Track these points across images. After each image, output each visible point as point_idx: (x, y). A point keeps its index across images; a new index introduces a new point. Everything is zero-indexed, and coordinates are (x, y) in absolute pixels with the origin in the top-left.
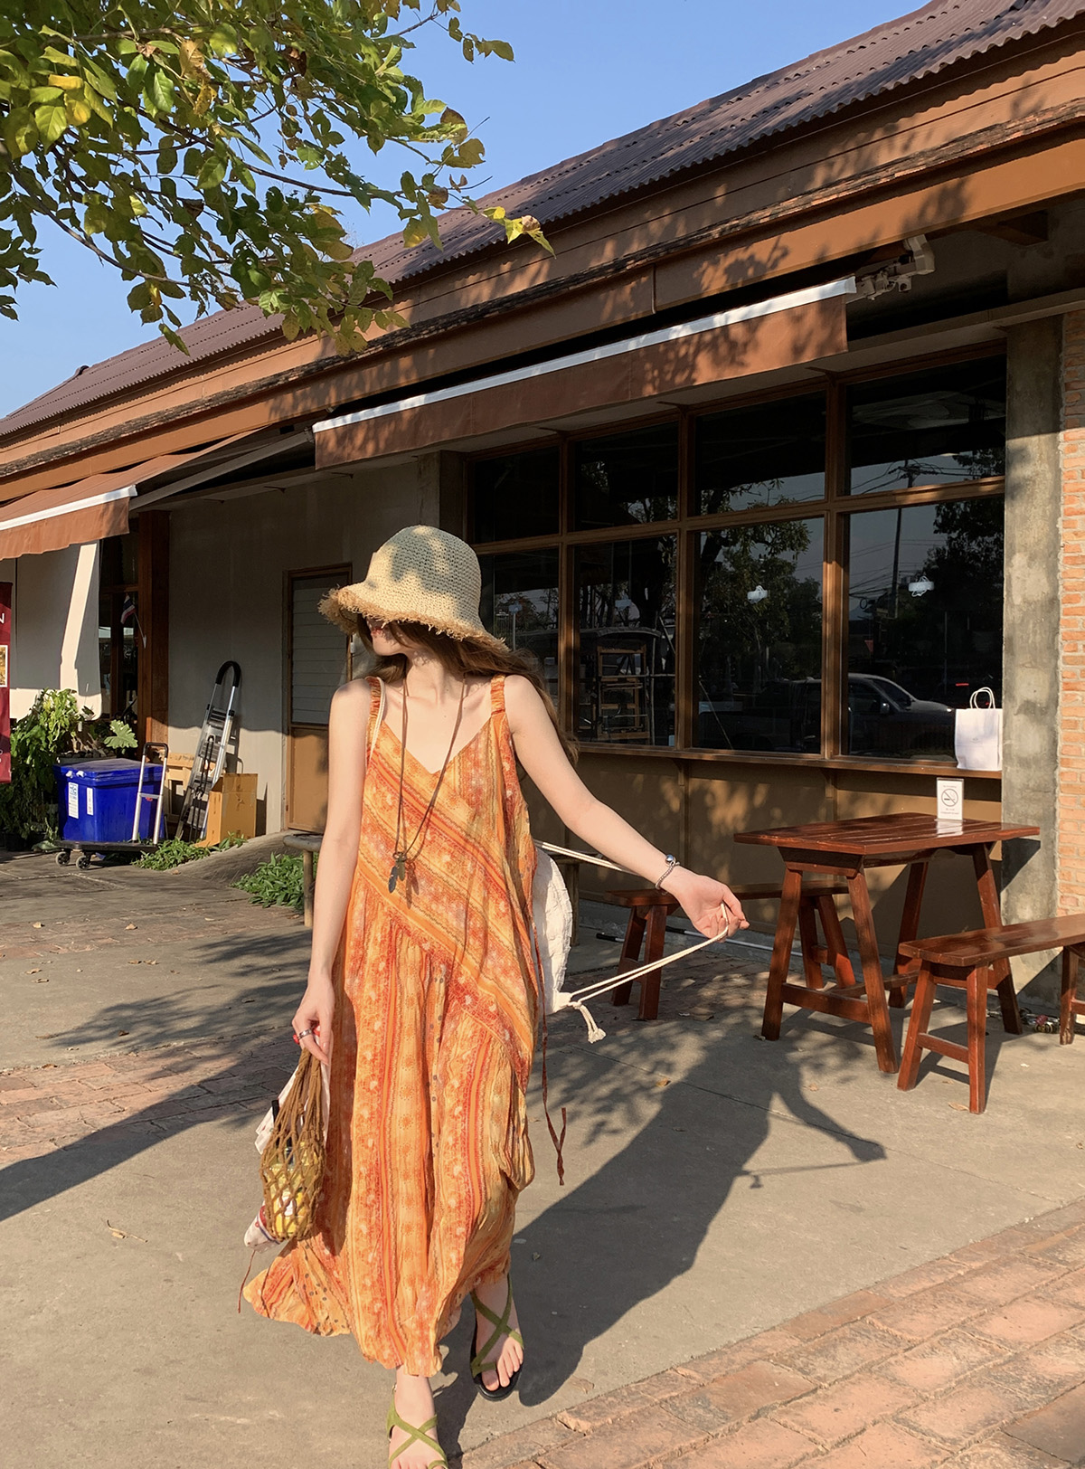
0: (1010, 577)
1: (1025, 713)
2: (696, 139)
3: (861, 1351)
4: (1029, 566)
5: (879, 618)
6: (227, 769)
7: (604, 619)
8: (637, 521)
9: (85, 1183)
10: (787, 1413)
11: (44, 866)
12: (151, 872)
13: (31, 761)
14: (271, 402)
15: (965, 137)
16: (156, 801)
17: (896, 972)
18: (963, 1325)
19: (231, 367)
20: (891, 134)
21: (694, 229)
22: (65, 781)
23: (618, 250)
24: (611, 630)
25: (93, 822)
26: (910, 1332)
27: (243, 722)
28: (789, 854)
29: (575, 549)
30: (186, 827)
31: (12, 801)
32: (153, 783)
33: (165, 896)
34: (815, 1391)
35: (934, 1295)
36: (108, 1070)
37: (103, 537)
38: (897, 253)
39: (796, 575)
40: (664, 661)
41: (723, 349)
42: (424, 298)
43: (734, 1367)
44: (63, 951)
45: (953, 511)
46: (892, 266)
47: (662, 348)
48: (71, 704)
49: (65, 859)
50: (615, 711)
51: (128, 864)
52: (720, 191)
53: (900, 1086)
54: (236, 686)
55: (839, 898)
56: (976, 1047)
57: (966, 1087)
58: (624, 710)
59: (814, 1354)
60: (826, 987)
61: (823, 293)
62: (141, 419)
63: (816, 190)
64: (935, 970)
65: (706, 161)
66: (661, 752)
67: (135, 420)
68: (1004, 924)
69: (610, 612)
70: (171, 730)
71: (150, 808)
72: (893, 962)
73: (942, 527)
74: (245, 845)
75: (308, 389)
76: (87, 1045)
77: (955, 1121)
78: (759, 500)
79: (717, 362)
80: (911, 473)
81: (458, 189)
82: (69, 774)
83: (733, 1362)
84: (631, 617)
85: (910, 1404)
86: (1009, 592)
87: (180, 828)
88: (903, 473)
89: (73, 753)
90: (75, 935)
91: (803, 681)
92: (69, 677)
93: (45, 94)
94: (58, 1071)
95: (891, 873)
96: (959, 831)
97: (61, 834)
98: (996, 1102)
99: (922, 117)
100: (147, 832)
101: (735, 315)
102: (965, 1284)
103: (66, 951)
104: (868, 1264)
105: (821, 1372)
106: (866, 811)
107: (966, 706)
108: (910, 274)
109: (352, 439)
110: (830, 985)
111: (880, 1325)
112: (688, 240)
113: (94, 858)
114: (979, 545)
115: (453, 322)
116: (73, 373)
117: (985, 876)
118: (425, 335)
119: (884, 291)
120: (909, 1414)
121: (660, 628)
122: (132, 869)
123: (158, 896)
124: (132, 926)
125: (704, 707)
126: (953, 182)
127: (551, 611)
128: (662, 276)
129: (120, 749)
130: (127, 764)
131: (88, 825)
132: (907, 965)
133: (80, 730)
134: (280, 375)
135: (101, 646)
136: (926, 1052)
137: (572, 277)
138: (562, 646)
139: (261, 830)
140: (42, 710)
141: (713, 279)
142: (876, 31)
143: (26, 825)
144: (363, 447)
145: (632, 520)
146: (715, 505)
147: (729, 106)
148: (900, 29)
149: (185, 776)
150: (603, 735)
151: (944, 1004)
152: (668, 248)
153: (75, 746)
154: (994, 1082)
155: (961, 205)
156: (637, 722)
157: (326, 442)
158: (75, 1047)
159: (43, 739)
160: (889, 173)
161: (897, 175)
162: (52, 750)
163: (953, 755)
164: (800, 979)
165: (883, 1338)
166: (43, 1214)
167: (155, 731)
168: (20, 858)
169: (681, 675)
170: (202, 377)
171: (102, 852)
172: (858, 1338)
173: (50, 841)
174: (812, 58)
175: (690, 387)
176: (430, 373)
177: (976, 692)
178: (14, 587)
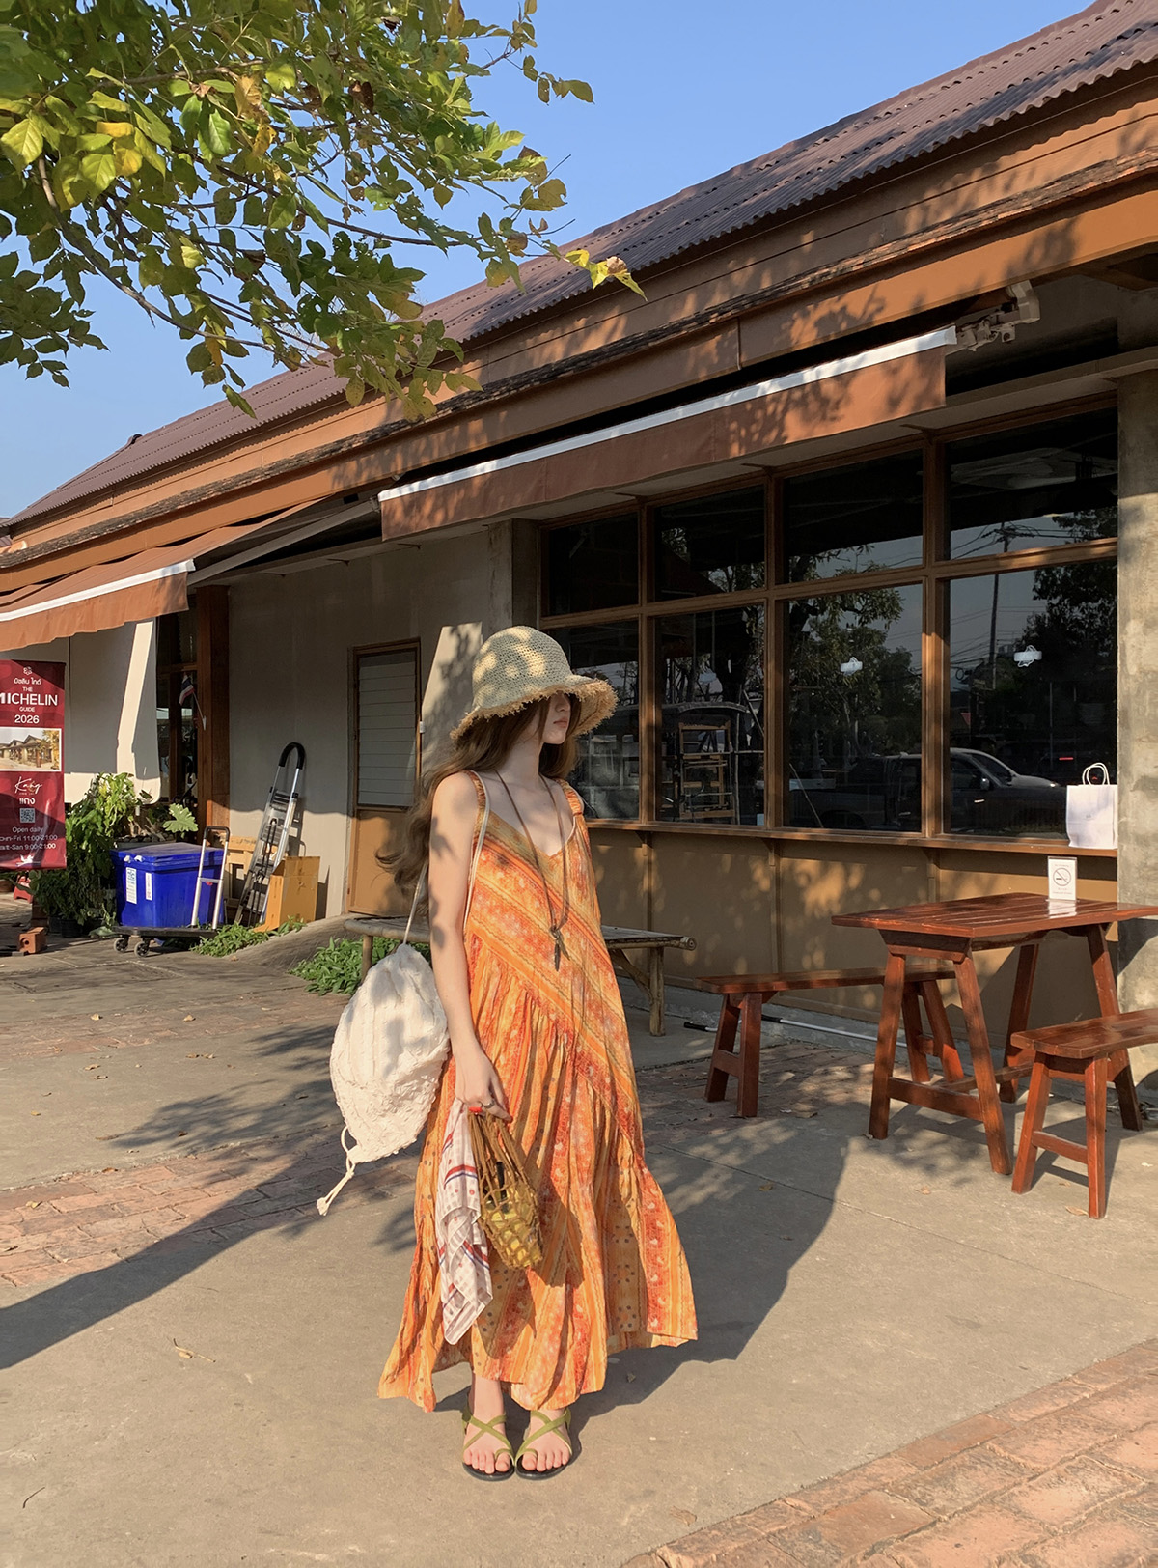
0: (1124, 646)
1: (1142, 790)
2: (781, 184)
3: (983, 1480)
4: (1145, 633)
5: (975, 690)
6: (289, 853)
7: (685, 694)
8: (719, 591)
9: (149, 1298)
10: (904, 1548)
11: (102, 954)
12: (209, 958)
13: (87, 846)
14: (334, 470)
15: (1070, 176)
16: (216, 885)
17: (1006, 1064)
18: (1090, 1452)
19: (291, 433)
20: (990, 175)
21: (780, 279)
22: (123, 866)
23: (700, 302)
24: (692, 706)
25: (152, 909)
26: (1034, 1459)
27: (307, 804)
28: (891, 937)
29: (656, 621)
30: (246, 911)
31: (69, 885)
32: (213, 867)
33: (224, 984)
34: (933, 1524)
35: (1058, 1419)
36: (166, 1174)
37: (160, 614)
38: (1001, 301)
39: (886, 645)
40: (749, 738)
41: (813, 406)
42: (493, 357)
43: (847, 1497)
44: (121, 1045)
45: (1053, 576)
46: (994, 315)
47: (749, 407)
48: (128, 788)
49: (123, 946)
50: (698, 790)
51: (187, 950)
52: (807, 238)
53: (1015, 1189)
54: (301, 768)
55: (944, 985)
56: (1095, 1146)
57: (1085, 1189)
58: (708, 789)
59: (931, 1483)
60: (932, 1081)
61: (920, 344)
62: (197, 489)
63: (911, 235)
64: (1050, 1061)
65: (793, 207)
66: (749, 831)
67: (191, 491)
68: (1121, 1011)
69: (690, 686)
70: (232, 813)
71: (210, 892)
72: (1002, 1053)
73: (1042, 594)
74: (304, 929)
75: (373, 456)
76: (148, 1146)
77: (1074, 1227)
78: (850, 566)
79: (807, 419)
80: (1007, 536)
81: (539, 235)
82: (127, 859)
83: (846, 1492)
84: (712, 691)
85: (1037, 1539)
86: (1123, 661)
87: (239, 912)
88: (999, 536)
89: (131, 838)
90: (134, 1027)
91: (896, 757)
92: (126, 760)
93: (94, 142)
94: (119, 1175)
95: (998, 957)
96: (1072, 912)
97: (118, 919)
98: (1117, 1205)
99: (1023, 155)
100: (206, 917)
101: (828, 369)
102: (1092, 1408)
103: (124, 1045)
104: (987, 1387)
105: (939, 1503)
106: (970, 891)
107: (1077, 781)
108: (1013, 323)
109: (419, 509)
110: (938, 1077)
111: (1001, 1451)
112: (775, 291)
113: (153, 944)
114: (1082, 611)
115: (526, 383)
116: (126, 443)
117: (1101, 959)
118: (496, 397)
119: (985, 341)
120: (1037, 1550)
121: (744, 702)
122: (190, 955)
123: (215, 985)
124: (190, 1018)
125: (795, 784)
126: (1061, 223)
127: (628, 686)
128: (746, 328)
129: (179, 833)
130: (187, 848)
131: (147, 908)
132: (1017, 1057)
133: (138, 814)
134: (343, 441)
135: (159, 727)
136: (1041, 1150)
137: (651, 332)
138: (643, 723)
139: (321, 914)
140: (98, 794)
141: (804, 332)
142: (971, 65)
143: (82, 911)
144: (431, 517)
145: (712, 589)
146: (800, 574)
147: (814, 149)
148: (998, 63)
149: (246, 860)
150: (685, 814)
151: (1058, 1098)
152: (753, 300)
153: (132, 831)
154: (1114, 1184)
155: (1070, 247)
156: (721, 802)
157: (392, 512)
158: (135, 1149)
159: (99, 824)
160: (992, 215)
161: (1000, 217)
162: (108, 834)
163: (1063, 831)
164: (906, 1072)
165: (1005, 1466)
166: (106, 1332)
167: (215, 814)
168: (77, 945)
169: (770, 753)
170: (261, 445)
171: (160, 938)
172: (979, 1466)
173: (108, 927)
174: (903, 95)
175: (780, 447)
176: (501, 437)
177: (1089, 768)
178: (67, 668)
